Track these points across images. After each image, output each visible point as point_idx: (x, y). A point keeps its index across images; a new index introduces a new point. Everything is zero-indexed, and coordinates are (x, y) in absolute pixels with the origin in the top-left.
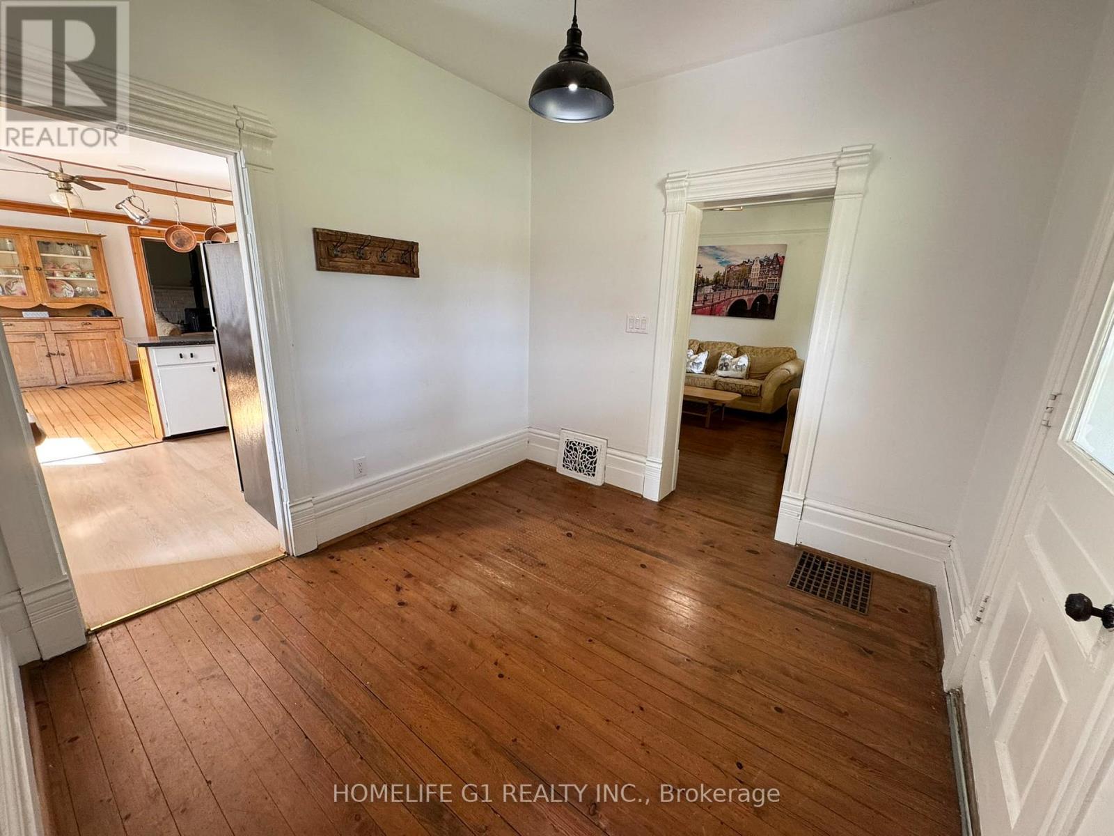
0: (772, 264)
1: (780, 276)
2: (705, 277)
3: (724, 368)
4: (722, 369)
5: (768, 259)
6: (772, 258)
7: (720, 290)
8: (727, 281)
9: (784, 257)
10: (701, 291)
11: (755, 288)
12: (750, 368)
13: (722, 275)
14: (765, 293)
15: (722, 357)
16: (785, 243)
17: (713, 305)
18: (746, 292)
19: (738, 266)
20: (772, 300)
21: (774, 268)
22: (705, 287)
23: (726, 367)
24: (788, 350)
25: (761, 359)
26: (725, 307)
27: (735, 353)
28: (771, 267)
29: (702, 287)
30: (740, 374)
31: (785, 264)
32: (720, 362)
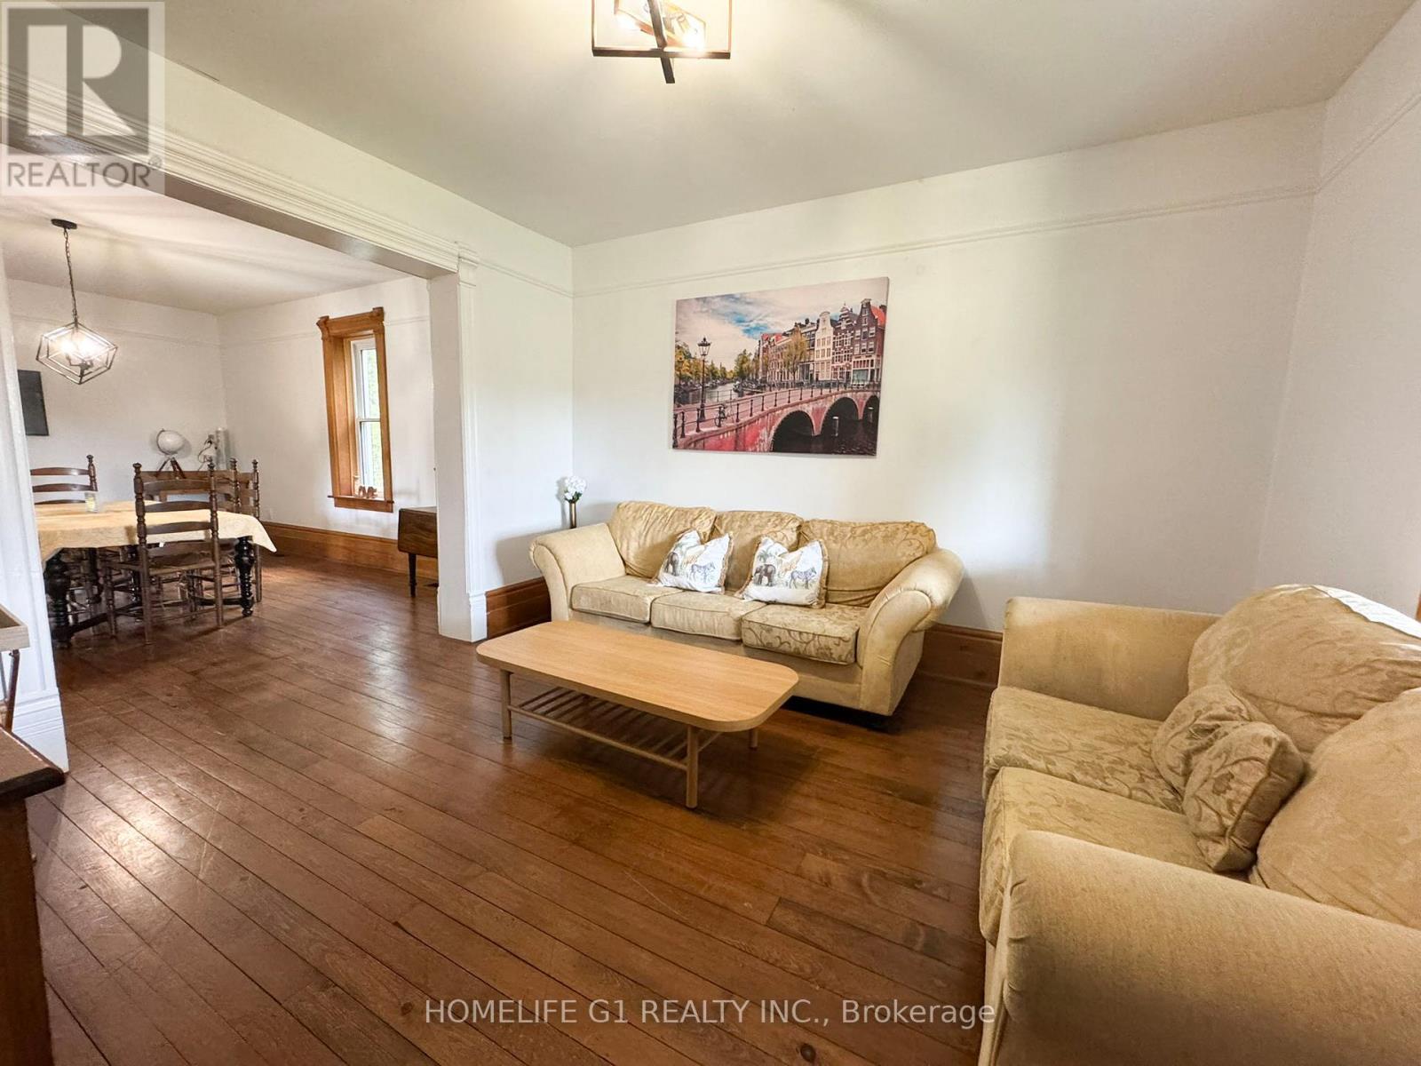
0: (859, 326)
1: (880, 351)
2: (717, 366)
3: (765, 579)
4: (759, 582)
5: (848, 315)
6: (857, 311)
7: (752, 393)
8: (765, 371)
9: (884, 308)
10: (711, 398)
11: (828, 385)
12: (827, 578)
13: (752, 357)
14: (849, 395)
15: (762, 549)
16: (885, 275)
17: (738, 429)
18: (807, 393)
19: (785, 334)
20: (866, 411)
21: (865, 336)
22: (720, 388)
23: (769, 575)
24: (915, 528)
25: (855, 554)
26: (764, 431)
27: (793, 537)
28: (858, 333)
29: (714, 387)
30: (803, 595)
31: (887, 324)
32: (757, 564)
